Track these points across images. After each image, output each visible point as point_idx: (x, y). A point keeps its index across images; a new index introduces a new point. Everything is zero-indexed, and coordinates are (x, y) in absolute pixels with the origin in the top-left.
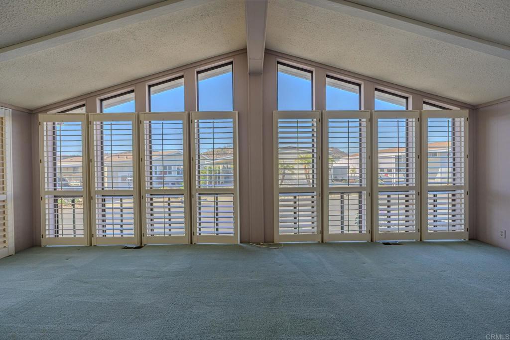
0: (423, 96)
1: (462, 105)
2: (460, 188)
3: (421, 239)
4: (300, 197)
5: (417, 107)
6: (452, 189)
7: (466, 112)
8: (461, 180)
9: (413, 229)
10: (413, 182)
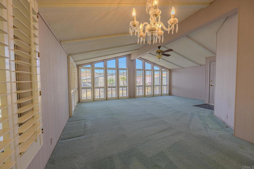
0: (162, 67)
1: (168, 69)
2: (168, 85)
3: (161, 95)
5: (161, 69)
6: (166, 85)
7: (169, 71)
8: (168, 84)
9: (160, 93)
10: (160, 84)
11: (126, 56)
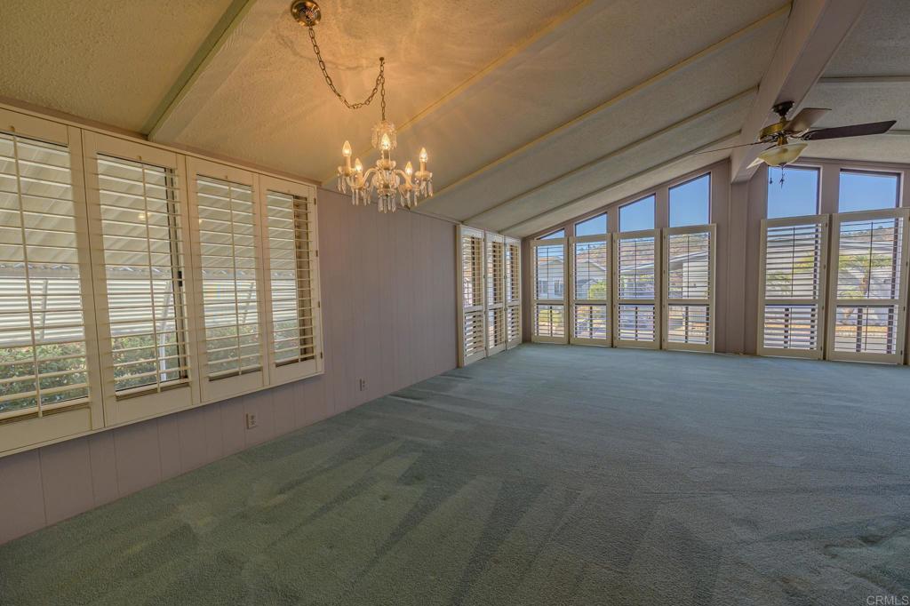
4: (793, 310)
11: (707, 170)
